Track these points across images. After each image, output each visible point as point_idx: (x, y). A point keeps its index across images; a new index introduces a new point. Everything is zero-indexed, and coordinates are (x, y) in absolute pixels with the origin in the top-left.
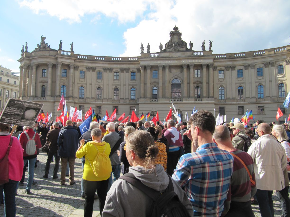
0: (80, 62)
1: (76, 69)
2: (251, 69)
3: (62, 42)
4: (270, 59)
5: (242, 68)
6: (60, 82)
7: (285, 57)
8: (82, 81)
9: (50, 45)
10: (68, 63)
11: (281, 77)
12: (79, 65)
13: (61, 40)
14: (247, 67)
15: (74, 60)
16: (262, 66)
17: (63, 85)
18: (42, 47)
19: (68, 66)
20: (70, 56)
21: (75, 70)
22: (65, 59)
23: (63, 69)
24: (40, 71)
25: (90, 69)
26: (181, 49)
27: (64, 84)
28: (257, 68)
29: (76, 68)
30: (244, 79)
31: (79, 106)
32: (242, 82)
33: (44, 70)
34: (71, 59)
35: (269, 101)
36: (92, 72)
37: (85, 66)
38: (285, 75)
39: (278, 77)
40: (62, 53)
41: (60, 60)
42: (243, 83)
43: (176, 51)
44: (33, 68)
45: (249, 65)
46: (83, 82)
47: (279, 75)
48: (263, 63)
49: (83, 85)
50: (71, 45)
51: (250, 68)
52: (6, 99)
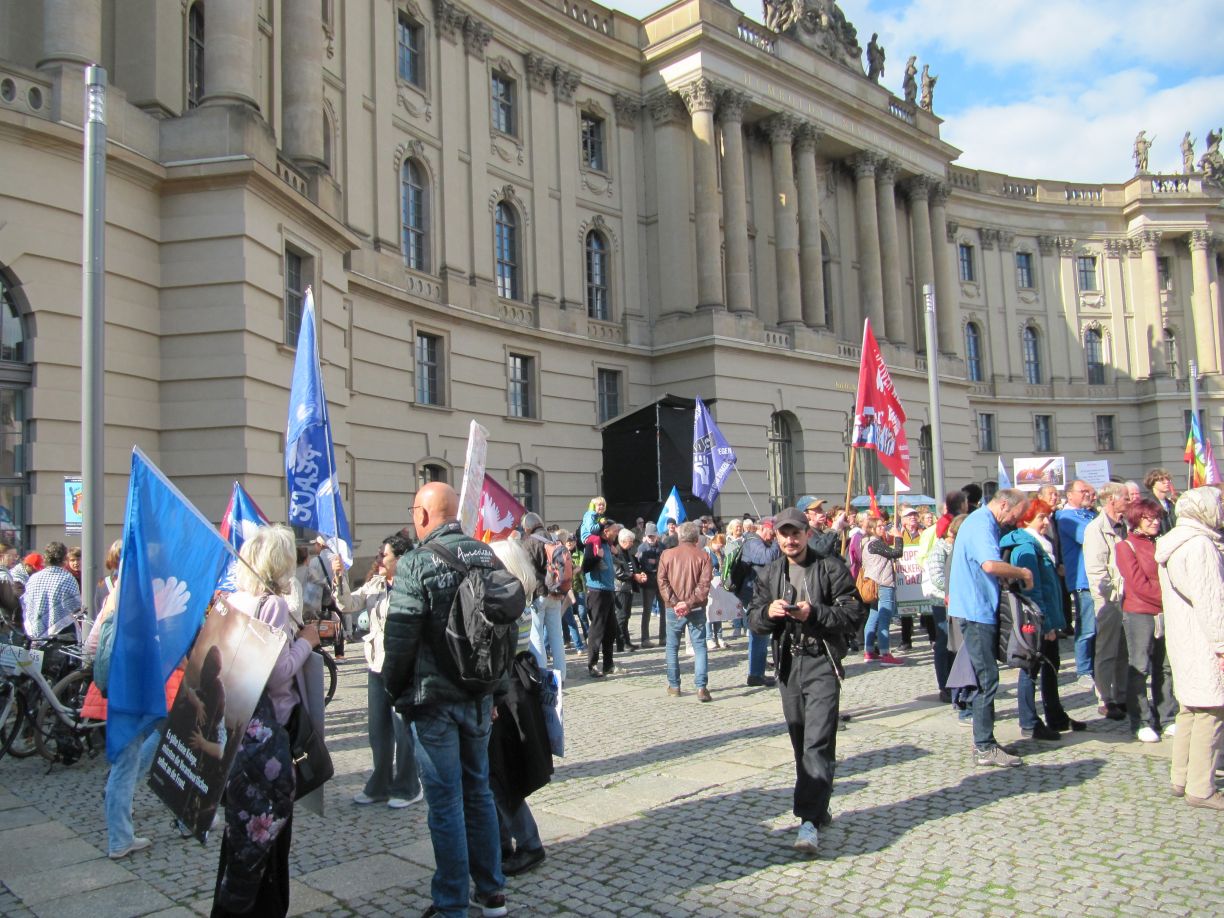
2: (1000, 250)
4: (1056, 224)
5: (972, 238)
7: (1103, 224)
11: (1092, 305)
14: (990, 237)
16: (1031, 246)
26: (848, 59)
28: (1018, 254)
30: (981, 291)
32: (978, 302)
35: (1067, 399)
38: (1103, 297)
39: (1085, 304)
42: (980, 309)
43: (829, 55)
45: (998, 232)
47: (1085, 295)
48: (1035, 233)
51: (995, 245)
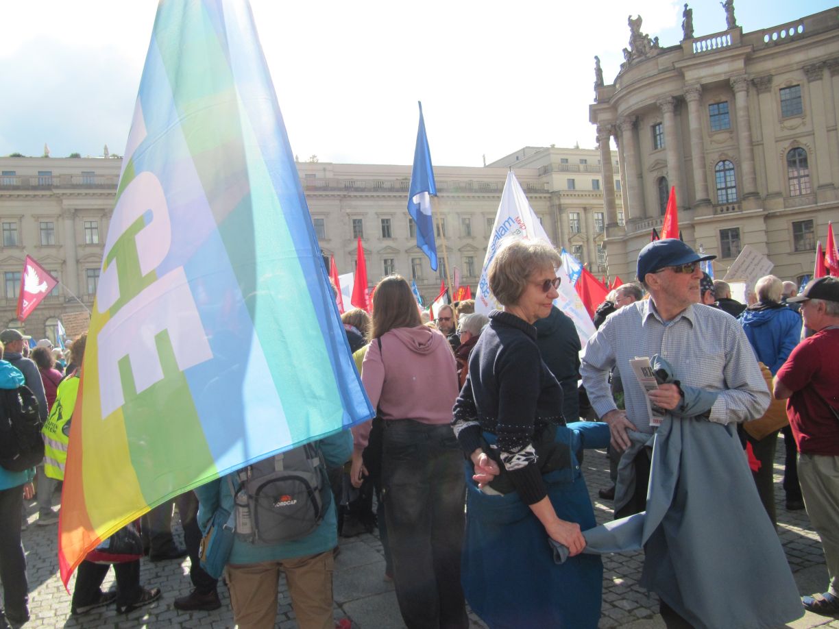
0: (772, 56)
1: (764, 87)
3: (691, 10)
6: (703, 154)
8: (792, 128)
9: (656, 39)
10: (723, 78)
12: (770, 70)
13: (686, 6)
15: (744, 57)
17: (724, 161)
18: (635, 54)
19: (726, 86)
20: (728, 48)
21: (758, 95)
22: (706, 67)
23: (712, 102)
24: (646, 134)
25: (819, 68)
27: (723, 158)
29: (759, 84)
31: (793, 223)
33: (657, 128)
34: (730, 59)
36: (832, 76)
37: (797, 63)
40: (697, 49)
41: (690, 75)
44: (623, 130)
46: (798, 131)
49: (798, 142)
50: (724, 6)
52: (594, 238)
